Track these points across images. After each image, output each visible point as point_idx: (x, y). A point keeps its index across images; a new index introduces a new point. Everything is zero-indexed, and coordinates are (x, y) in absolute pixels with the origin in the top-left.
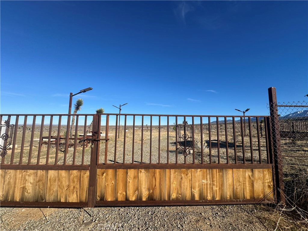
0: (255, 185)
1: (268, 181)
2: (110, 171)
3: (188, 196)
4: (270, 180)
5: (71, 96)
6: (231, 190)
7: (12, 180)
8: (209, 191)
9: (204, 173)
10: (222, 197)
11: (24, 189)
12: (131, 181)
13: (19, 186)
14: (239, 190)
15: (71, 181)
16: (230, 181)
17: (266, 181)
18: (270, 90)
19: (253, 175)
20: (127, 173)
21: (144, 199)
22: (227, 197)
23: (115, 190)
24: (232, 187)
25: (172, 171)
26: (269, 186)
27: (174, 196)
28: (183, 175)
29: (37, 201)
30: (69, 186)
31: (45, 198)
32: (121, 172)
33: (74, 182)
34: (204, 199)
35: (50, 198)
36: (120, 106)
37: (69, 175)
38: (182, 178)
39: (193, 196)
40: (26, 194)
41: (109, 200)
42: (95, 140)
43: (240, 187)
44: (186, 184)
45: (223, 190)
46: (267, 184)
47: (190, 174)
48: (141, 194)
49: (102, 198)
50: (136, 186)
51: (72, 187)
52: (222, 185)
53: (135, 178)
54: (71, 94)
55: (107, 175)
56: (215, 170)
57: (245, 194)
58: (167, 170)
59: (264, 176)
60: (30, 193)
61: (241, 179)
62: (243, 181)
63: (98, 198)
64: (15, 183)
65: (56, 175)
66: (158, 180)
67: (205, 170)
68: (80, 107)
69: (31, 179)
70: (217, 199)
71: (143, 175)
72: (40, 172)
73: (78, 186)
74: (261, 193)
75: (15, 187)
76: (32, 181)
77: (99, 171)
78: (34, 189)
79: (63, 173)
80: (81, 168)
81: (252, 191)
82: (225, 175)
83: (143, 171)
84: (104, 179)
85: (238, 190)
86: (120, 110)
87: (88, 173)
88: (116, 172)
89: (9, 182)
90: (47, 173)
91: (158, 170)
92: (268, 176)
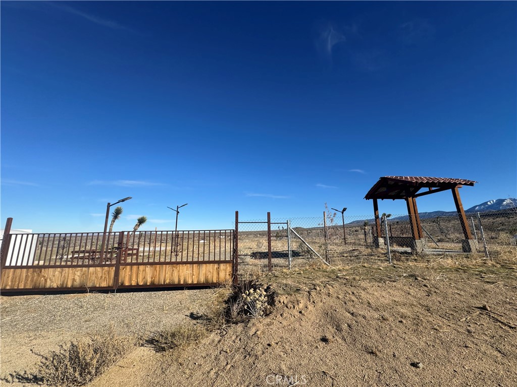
0: (220, 274)
2: (128, 267)
3: (176, 282)
5: (109, 205)
6: (204, 277)
7: (66, 275)
8: (190, 278)
9: (187, 267)
10: (198, 281)
11: (74, 280)
12: (141, 273)
13: (71, 277)
14: (210, 277)
15: (103, 274)
16: (204, 272)
17: (228, 271)
18: (237, 213)
19: (219, 268)
20: (139, 268)
21: (148, 284)
22: (201, 282)
23: (130, 279)
24: (205, 275)
25: (168, 266)
26: (229, 274)
27: (167, 281)
28: (174, 268)
29: (81, 287)
30: (102, 277)
31: (87, 285)
32: (135, 267)
33: (105, 274)
34: (186, 283)
35: (90, 285)
36: (178, 208)
37: (103, 270)
38: (173, 270)
39: (179, 281)
40: (75, 283)
41: (127, 285)
42: (119, 248)
43: (210, 275)
44: (176, 274)
45: (199, 277)
46: (228, 274)
47: (178, 268)
48: (147, 281)
49: (122, 284)
50: (143, 277)
51: (103, 278)
52: (199, 274)
53: (143, 271)
54: (109, 204)
55: (126, 269)
56: (195, 265)
57: (213, 280)
58: (164, 266)
59: (226, 268)
60: (77, 283)
61: (211, 271)
62: (213, 271)
63: (120, 284)
64: (68, 276)
65: (94, 270)
66: (158, 272)
67: (188, 265)
68: (119, 215)
69: (78, 273)
70: (195, 283)
71: (148, 269)
72: (84, 269)
73: (108, 277)
74: (223, 279)
75: (68, 278)
76: (79, 275)
77: (121, 267)
78: (80, 280)
79: (99, 269)
80: (110, 266)
81: (218, 278)
82: (201, 268)
83: (149, 266)
84: (124, 273)
86: (178, 212)
87: (114, 268)
88: (132, 267)
89: (64, 276)
90: (89, 269)
91: (158, 266)
92: (229, 268)
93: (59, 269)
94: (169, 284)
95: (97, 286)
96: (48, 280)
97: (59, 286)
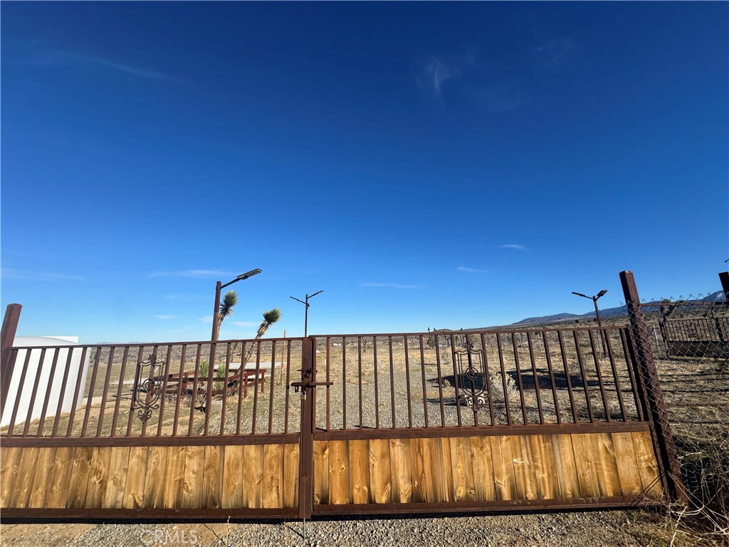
0: (621, 467)
1: (646, 457)
2: (337, 445)
3: (489, 494)
4: (651, 455)
5: (219, 287)
6: (573, 477)
7: (159, 468)
8: (528, 482)
9: (515, 444)
10: (556, 492)
11: (181, 483)
12: (376, 464)
13: (172, 478)
14: (589, 477)
15: (267, 465)
16: (569, 459)
17: (642, 458)
19: (612, 446)
20: (368, 447)
21: (404, 500)
22: (566, 494)
23: (348, 483)
24: (573, 472)
25: (453, 441)
26: (650, 469)
27: (461, 492)
28: (474, 449)
29: (205, 508)
30: (262, 476)
31: (220, 502)
32: (356, 446)
33: (271, 468)
34: (521, 498)
35: (228, 501)
36: (307, 298)
37: (264, 454)
38: (472, 456)
39: (498, 492)
40: (185, 492)
41: (338, 503)
42: (308, 386)
43: (589, 471)
44: (482, 467)
45: (556, 479)
46: (644, 465)
47: (487, 448)
48: (397, 489)
49: (325, 500)
50: (387, 472)
51: (269, 478)
52: (553, 468)
53: (383, 456)
54: (219, 283)
55: (331, 452)
56: (535, 438)
57: (603, 487)
58: (444, 440)
59: (636, 448)
60: (192, 492)
61: (590, 455)
62: (595, 459)
63: (318, 500)
64: (166, 474)
65: (240, 454)
66: (427, 460)
67: (516, 438)
68: (231, 308)
69: (193, 464)
70: (547, 497)
71: (398, 450)
72: (210, 450)
73: (279, 476)
74: (634, 484)
75: (165, 480)
76: (195, 468)
77: (316, 445)
78: (200, 484)
79: (252, 450)
80: (283, 439)
81: (617, 479)
82: (556, 447)
83: (398, 442)
84: (326, 462)
85: (587, 477)
86: (308, 305)
87: (297, 449)
88: (347, 446)
89: (155, 470)
90: (223, 451)
91: (425, 441)
92: (642, 448)
93: (139, 451)
94: (467, 501)
95: (252, 505)
96: (110, 484)
97: (140, 504)
